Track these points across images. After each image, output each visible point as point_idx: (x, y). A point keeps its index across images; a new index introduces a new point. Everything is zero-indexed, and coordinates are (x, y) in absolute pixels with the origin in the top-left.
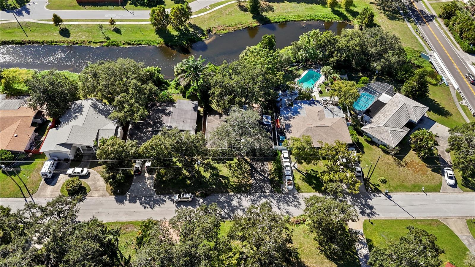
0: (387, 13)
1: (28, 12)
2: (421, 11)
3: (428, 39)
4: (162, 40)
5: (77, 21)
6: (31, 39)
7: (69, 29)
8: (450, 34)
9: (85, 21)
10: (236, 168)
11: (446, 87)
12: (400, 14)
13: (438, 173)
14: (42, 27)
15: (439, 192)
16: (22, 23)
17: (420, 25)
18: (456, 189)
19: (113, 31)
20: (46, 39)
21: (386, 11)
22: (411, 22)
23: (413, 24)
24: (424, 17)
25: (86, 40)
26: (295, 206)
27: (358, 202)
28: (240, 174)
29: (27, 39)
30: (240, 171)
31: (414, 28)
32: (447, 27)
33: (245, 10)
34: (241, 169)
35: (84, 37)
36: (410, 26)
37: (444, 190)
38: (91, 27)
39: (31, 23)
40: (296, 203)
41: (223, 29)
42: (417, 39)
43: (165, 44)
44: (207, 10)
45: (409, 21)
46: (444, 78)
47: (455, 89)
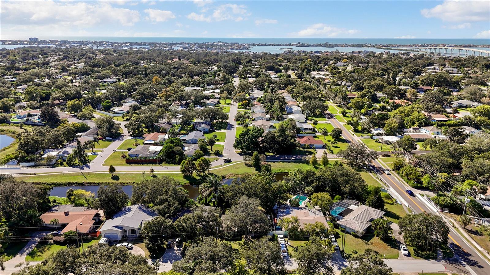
0: (354, 168)
1: (89, 167)
2: (380, 168)
3: (384, 181)
4: (188, 182)
5: (125, 172)
6: (90, 181)
7: (119, 176)
8: (401, 179)
9: (131, 172)
10: (244, 245)
11: (400, 206)
12: (364, 168)
13: (396, 249)
14: (99, 175)
15: (397, 259)
16: (84, 173)
17: (379, 174)
18: (410, 258)
19: (151, 177)
20: (101, 181)
21: (354, 167)
22: (372, 173)
23: (374, 174)
24: (382, 170)
25: (131, 182)
26: (289, 265)
27: (336, 263)
28: (247, 248)
29: (87, 181)
30: (247, 246)
31: (375, 176)
32: (399, 175)
33: (250, 166)
34: (248, 245)
35: (129, 180)
36: (371, 175)
37: (401, 258)
38: (135, 175)
39: (90, 173)
40: (289, 263)
41: (234, 176)
42: (377, 181)
43: (190, 184)
44: (222, 166)
45: (370, 172)
46: (398, 200)
47: (406, 206)
